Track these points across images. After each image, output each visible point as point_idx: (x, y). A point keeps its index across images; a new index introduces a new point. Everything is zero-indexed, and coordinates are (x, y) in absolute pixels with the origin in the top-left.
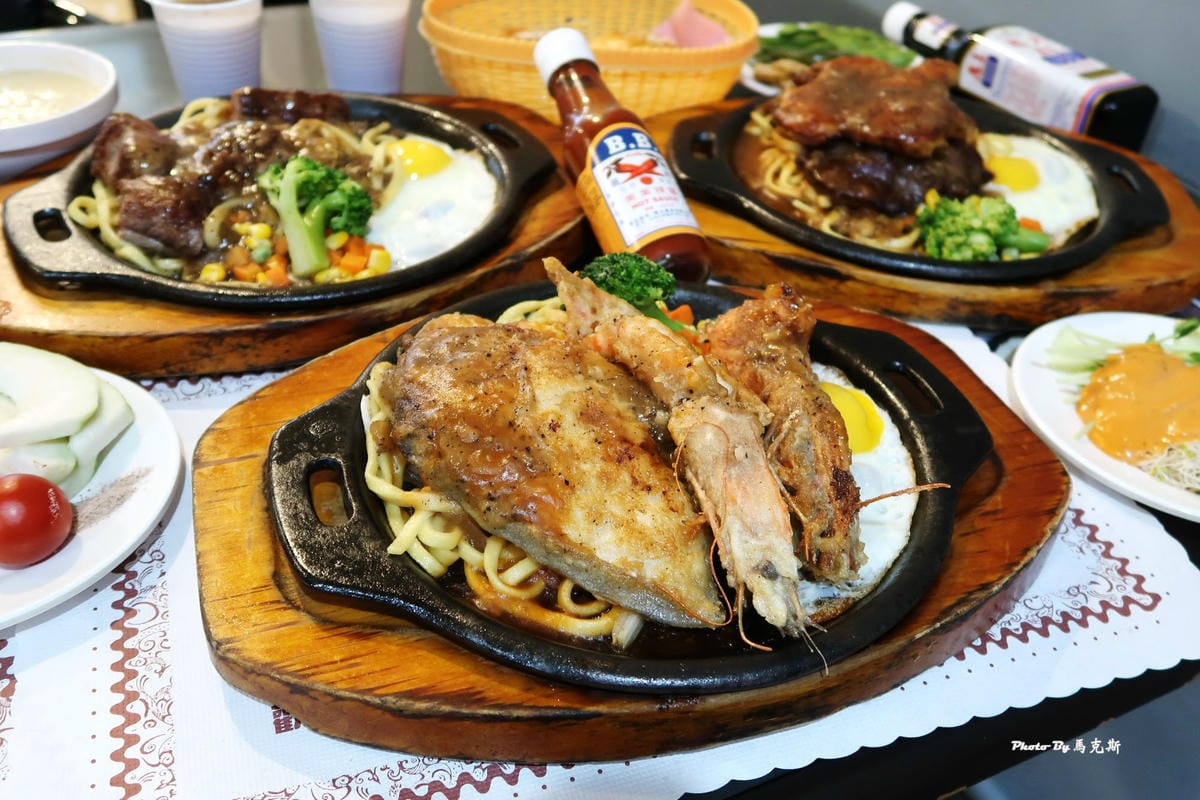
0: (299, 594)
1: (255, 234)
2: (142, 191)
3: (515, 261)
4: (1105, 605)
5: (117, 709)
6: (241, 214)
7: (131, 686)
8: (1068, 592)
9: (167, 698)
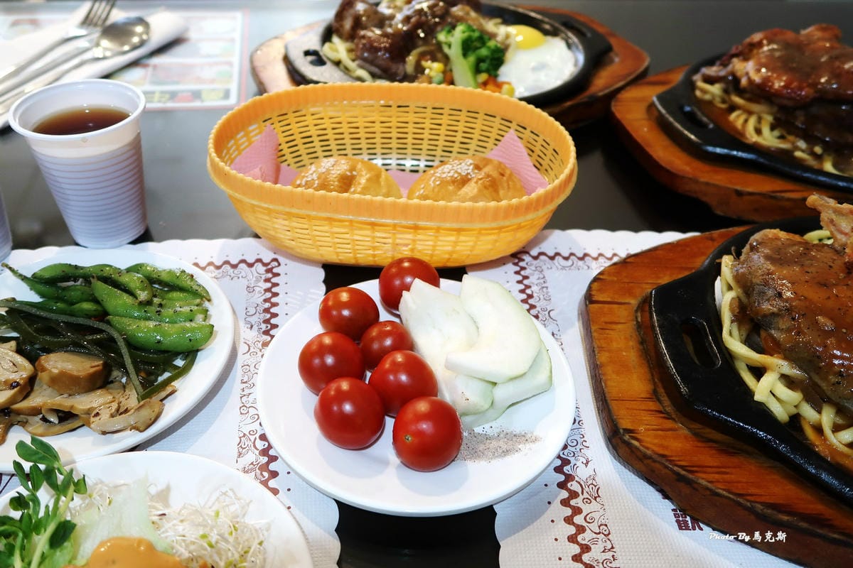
0: (677, 415)
1: (434, 69)
2: (371, 37)
6: (427, 56)
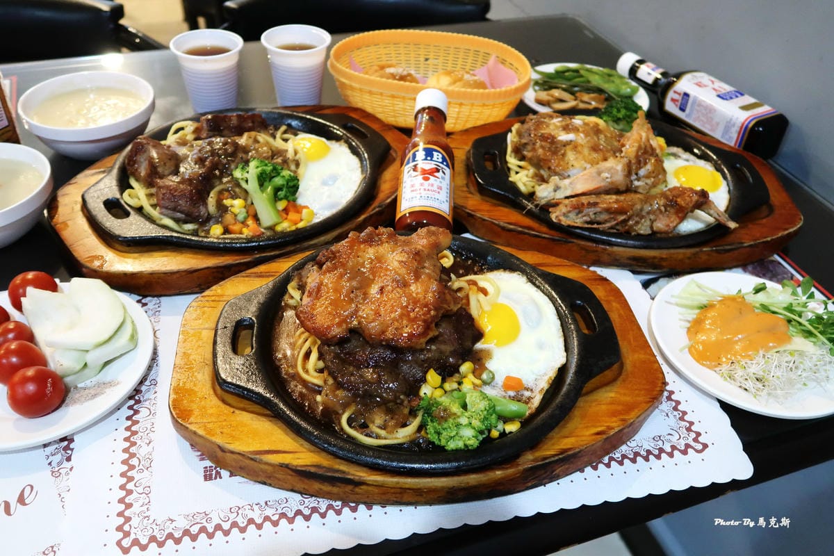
1: (237, 205)
2: (171, 186)
3: (380, 209)
4: (673, 448)
5: (125, 462)
6: (226, 194)
7: (133, 450)
8: (654, 439)
9: (150, 457)
